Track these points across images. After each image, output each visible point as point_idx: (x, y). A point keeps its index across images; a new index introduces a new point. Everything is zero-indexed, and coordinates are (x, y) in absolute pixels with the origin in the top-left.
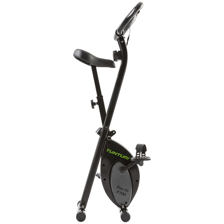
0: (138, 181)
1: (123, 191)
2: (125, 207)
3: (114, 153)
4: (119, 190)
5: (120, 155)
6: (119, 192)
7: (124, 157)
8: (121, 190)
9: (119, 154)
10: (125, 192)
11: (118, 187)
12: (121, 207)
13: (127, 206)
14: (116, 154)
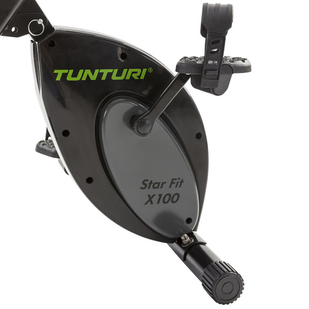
0: (201, 136)
1: (165, 190)
2: (191, 235)
3: (85, 74)
4: (151, 191)
5: (110, 75)
6: (155, 200)
7: (127, 74)
8: (157, 192)
9: (105, 72)
10: (173, 191)
11: (146, 184)
12: (180, 242)
13: (195, 230)
14: (93, 78)
